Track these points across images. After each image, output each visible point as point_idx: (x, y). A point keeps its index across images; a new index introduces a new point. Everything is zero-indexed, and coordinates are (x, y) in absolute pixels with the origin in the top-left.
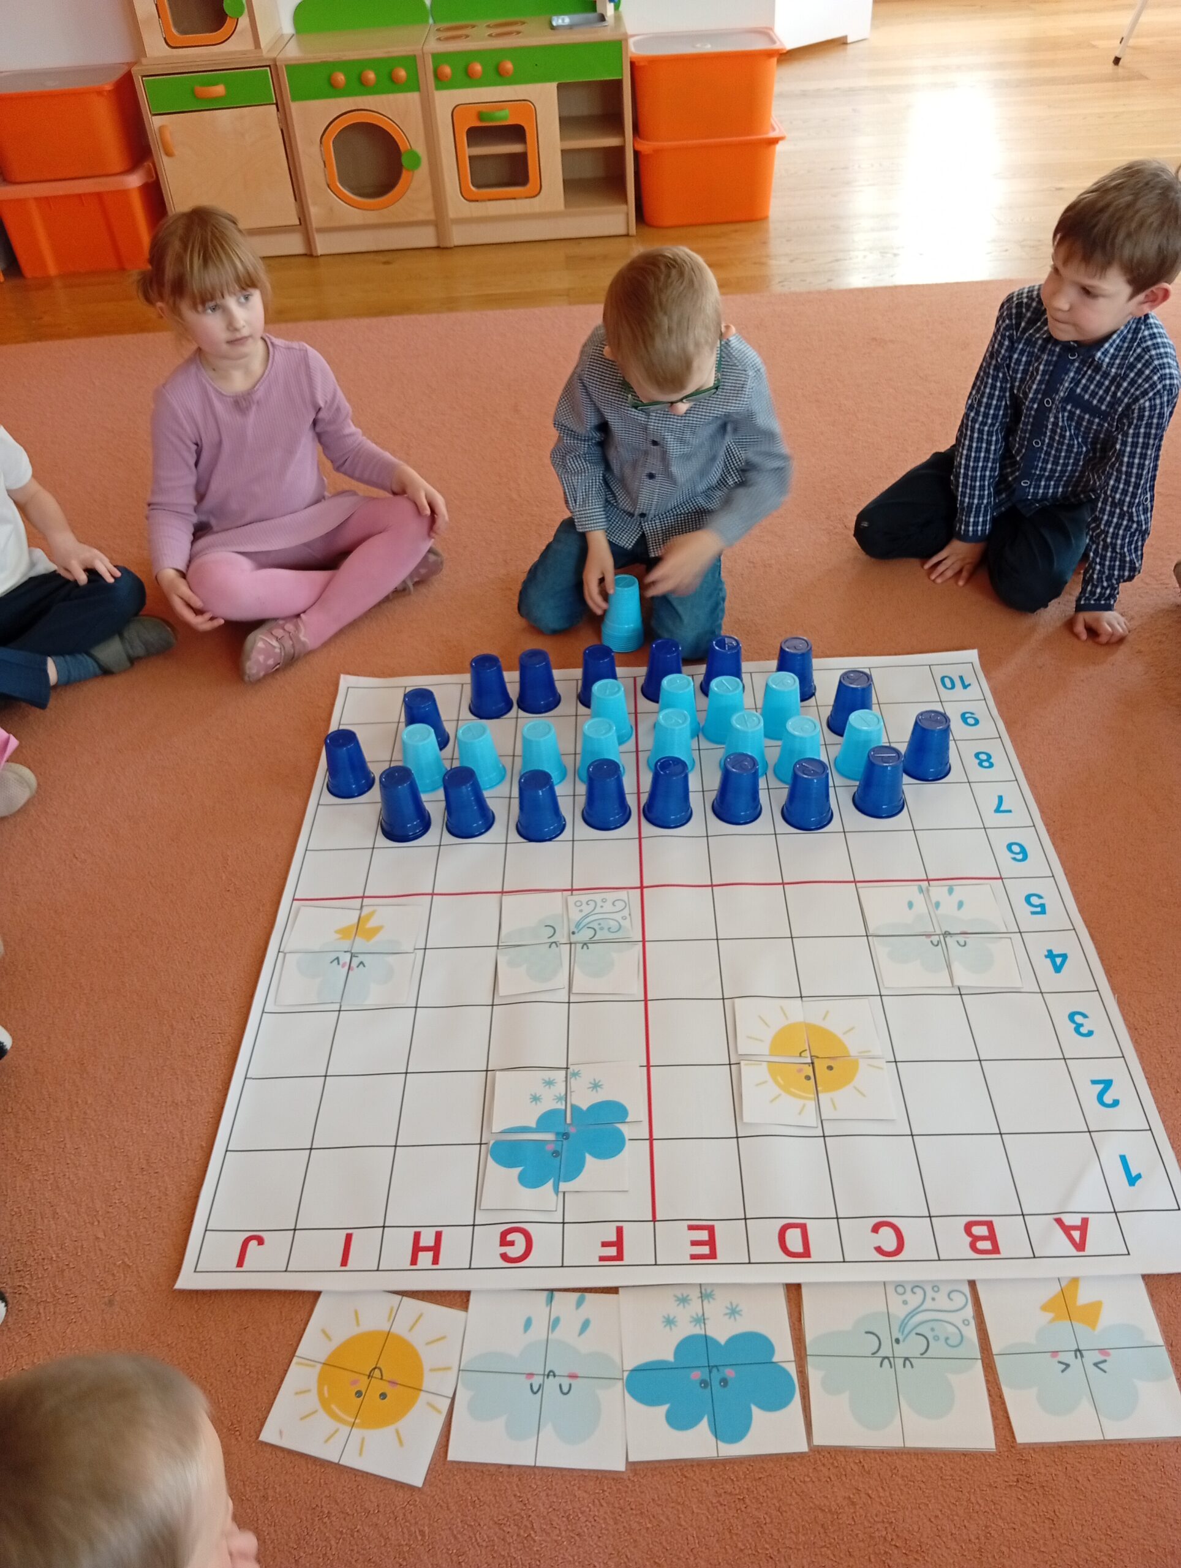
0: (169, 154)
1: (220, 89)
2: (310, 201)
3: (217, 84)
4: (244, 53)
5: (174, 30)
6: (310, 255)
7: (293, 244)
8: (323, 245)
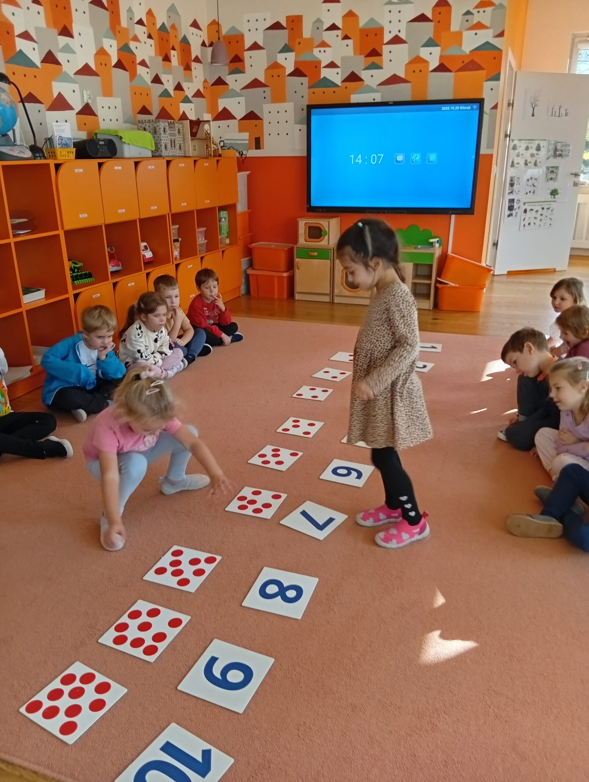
0: (298, 269)
1: (316, 254)
2: (335, 287)
3: (315, 252)
4: (324, 245)
5: (307, 237)
6: (332, 303)
7: (327, 299)
8: (336, 300)
